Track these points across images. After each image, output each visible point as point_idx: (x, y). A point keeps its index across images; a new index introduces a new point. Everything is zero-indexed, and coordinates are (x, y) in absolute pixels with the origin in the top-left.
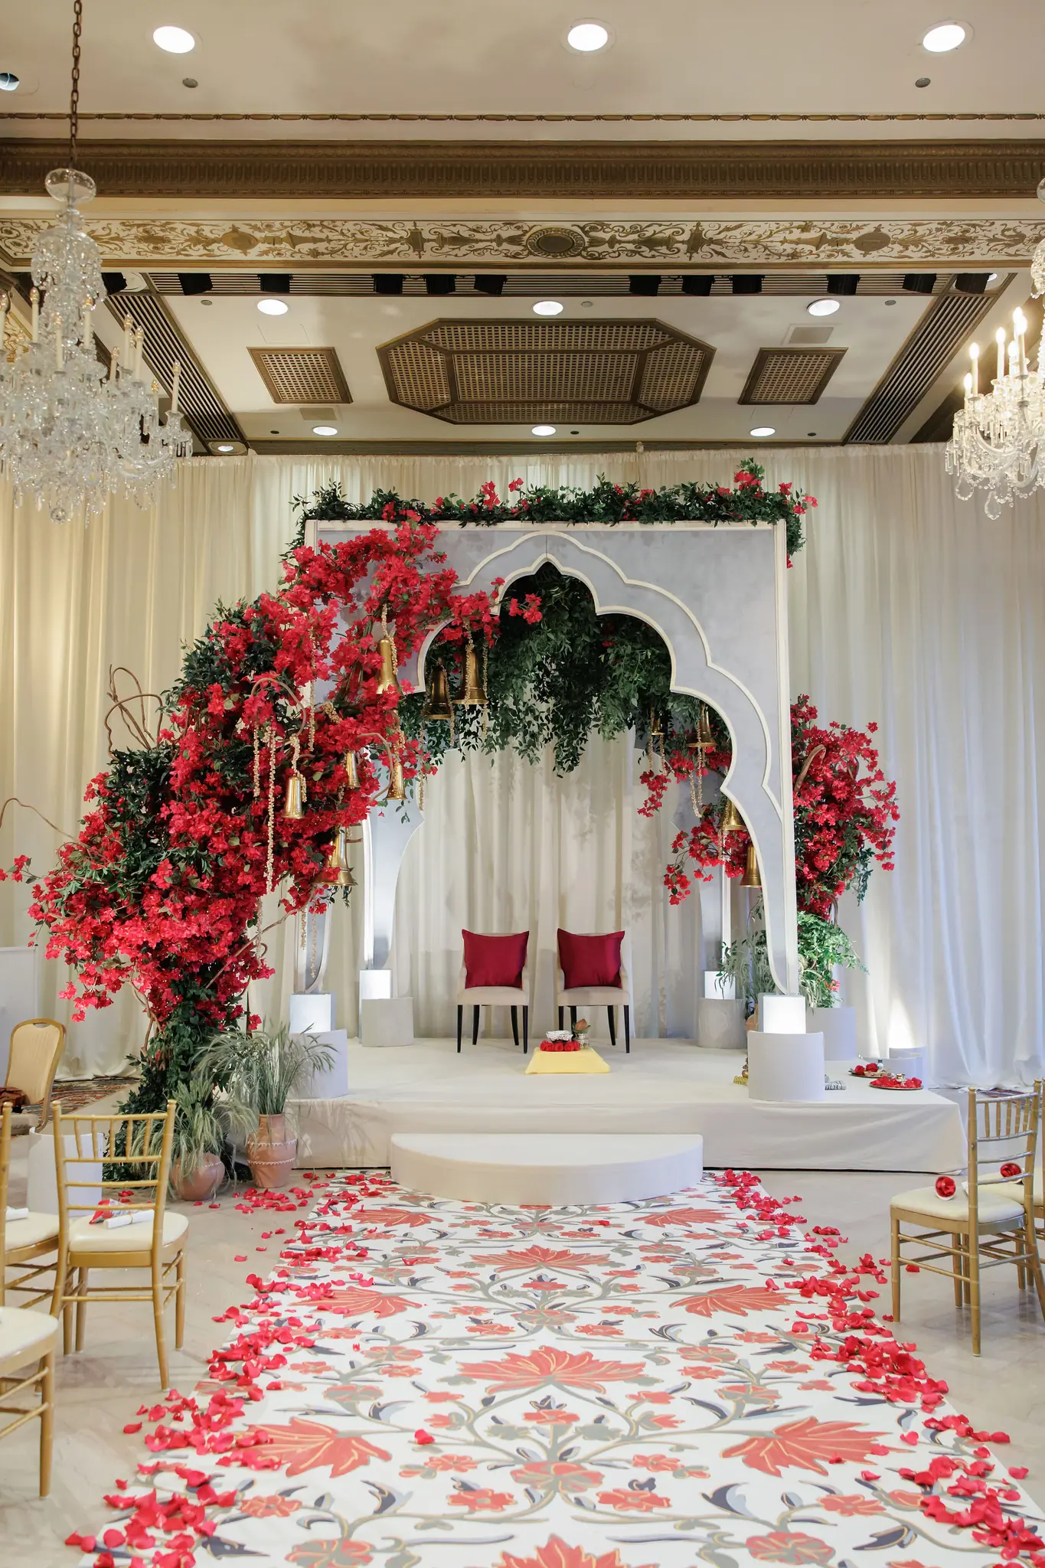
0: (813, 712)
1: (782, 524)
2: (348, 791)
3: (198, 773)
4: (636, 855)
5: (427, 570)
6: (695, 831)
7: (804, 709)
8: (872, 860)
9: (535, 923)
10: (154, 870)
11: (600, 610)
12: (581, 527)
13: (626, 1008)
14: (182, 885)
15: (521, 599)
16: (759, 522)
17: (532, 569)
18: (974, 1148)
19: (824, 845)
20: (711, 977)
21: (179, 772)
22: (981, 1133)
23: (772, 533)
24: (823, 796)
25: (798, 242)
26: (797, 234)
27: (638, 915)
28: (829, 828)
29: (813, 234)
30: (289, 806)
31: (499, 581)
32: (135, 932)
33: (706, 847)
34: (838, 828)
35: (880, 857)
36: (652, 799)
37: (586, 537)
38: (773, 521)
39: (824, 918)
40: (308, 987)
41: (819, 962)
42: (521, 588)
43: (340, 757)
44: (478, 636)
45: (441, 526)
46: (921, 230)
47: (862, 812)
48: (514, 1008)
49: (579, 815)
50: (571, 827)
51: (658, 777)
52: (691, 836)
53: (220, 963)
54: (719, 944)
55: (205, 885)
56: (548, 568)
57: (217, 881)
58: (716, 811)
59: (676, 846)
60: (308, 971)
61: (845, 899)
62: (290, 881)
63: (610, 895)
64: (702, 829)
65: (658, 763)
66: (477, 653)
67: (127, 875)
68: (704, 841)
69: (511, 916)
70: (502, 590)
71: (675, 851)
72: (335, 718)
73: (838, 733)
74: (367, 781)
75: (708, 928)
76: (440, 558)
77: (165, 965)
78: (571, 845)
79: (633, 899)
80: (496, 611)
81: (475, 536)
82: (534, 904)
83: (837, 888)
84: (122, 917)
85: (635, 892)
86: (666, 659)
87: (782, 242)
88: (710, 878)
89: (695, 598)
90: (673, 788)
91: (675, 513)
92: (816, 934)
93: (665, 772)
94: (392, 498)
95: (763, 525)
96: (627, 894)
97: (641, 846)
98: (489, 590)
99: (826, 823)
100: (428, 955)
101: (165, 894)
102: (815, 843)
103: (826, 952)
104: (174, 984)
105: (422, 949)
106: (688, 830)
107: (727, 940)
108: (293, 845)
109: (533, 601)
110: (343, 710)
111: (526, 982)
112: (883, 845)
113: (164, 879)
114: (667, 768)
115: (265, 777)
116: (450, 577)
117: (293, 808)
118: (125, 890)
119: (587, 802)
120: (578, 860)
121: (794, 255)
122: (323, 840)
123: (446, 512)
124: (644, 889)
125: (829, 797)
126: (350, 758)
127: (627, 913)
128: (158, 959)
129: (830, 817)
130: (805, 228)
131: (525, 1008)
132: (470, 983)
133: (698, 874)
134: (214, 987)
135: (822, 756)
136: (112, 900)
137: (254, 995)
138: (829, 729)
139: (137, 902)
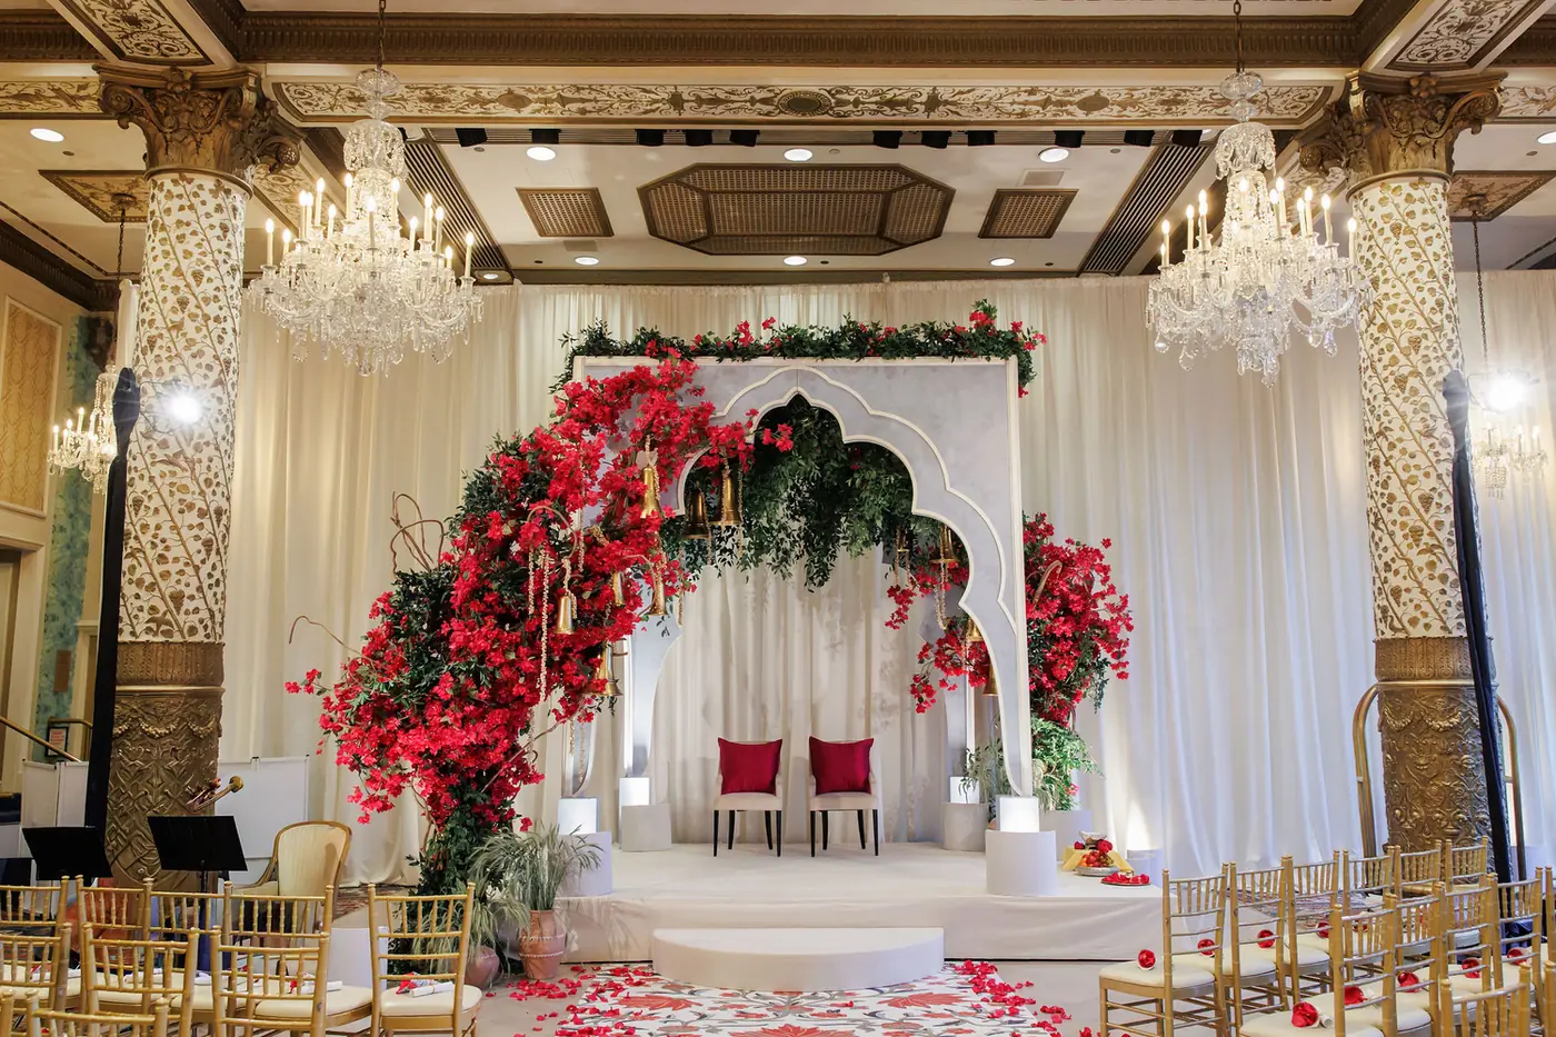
0: (1049, 530)
1: (1013, 359)
2: (615, 609)
3: (478, 591)
4: (885, 666)
5: (686, 403)
6: (940, 642)
7: (1042, 527)
8: (1107, 669)
9: (788, 734)
10: (435, 683)
11: (846, 439)
12: (829, 362)
13: (875, 812)
14: (462, 696)
15: (774, 429)
16: (993, 358)
17: (784, 401)
18: (1168, 923)
19: (1061, 655)
20: (956, 781)
21: (458, 594)
22: (1174, 910)
23: (1005, 367)
24: (1060, 609)
25: (1026, 103)
26: (1024, 97)
27: (887, 723)
28: (1066, 639)
29: (1039, 97)
30: (561, 623)
31: (754, 412)
32: (418, 740)
33: (950, 657)
34: (1075, 640)
35: (1115, 667)
36: (898, 612)
37: (833, 371)
38: (1005, 357)
39: (1063, 725)
40: (575, 791)
41: (1059, 767)
42: (774, 418)
43: (607, 577)
44: (733, 462)
45: (699, 361)
46: (1137, 94)
47: (1096, 623)
48: (768, 814)
49: (830, 626)
50: (822, 640)
51: (904, 591)
52: (936, 647)
53: (493, 770)
54: (964, 751)
55: (484, 695)
56: (798, 400)
57: (492, 692)
58: (958, 625)
59: (922, 657)
60: (576, 777)
61: (1082, 707)
62: (559, 692)
63: (860, 705)
64: (946, 640)
65: (904, 577)
66: (733, 477)
67: (411, 687)
68: (948, 652)
69: (765, 724)
70: (756, 420)
71: (922, 662)
72: (603, 541)
73: (1073, 549)
74: (632, 598)
75: (954, 733)
76: (699, 391)
77: (444, 770)
78: (823, 657)
79: (882, 709)
80: (750, 439)
81: (730, 371)
82: (787, 713)
83: (1075, 697)
84: (406, 727)
85: (883, 702)
86: (907, 483)
87: (1012, 104)
88: (955, 687)
89: (934, 427)
90: (919, 605)
91: (915, 349)
92: (1055, 740)
93: (911, 587)
94: (654, 336)
95: (996, 361)
96: (876, 703)
97: (890, 656)
98: (744, 421)
99: (1063, 635)
100: (685, 765)
101: (446, 705)
102: (1054, 653)
103: (1065, 757)
104: (451, 788)
105: (679, 758)
106: (933, 642)
107: (971, 747)
108: (564, 659)
109: (784, 430)
110: (610, 533)
111: (779, 788)
112: (1117, 655)
113: (445, 690)
114: (913, 582)
115: (539, 596)
116: (709, 409)
117: (565, 627)
118: (409, 700)
119: (838, 615)
120: (830, 673)
121: (1023, 114)
122: (592, 654)
123: (704, 349)
124: (893, 698)
125: (1065, 609)
126: (617, 580)
127: (876, 721)
128: (438, 767)
129: (1067, 629)
130: (1032, 92)
131: (779, 813)
132: (726, 790)
133: (943, 683)
134: (488, 792)
135: (1059, 571)
136: (396, 711)
137: (522, 801)
138: (1065, 545)
139: (420, 711)
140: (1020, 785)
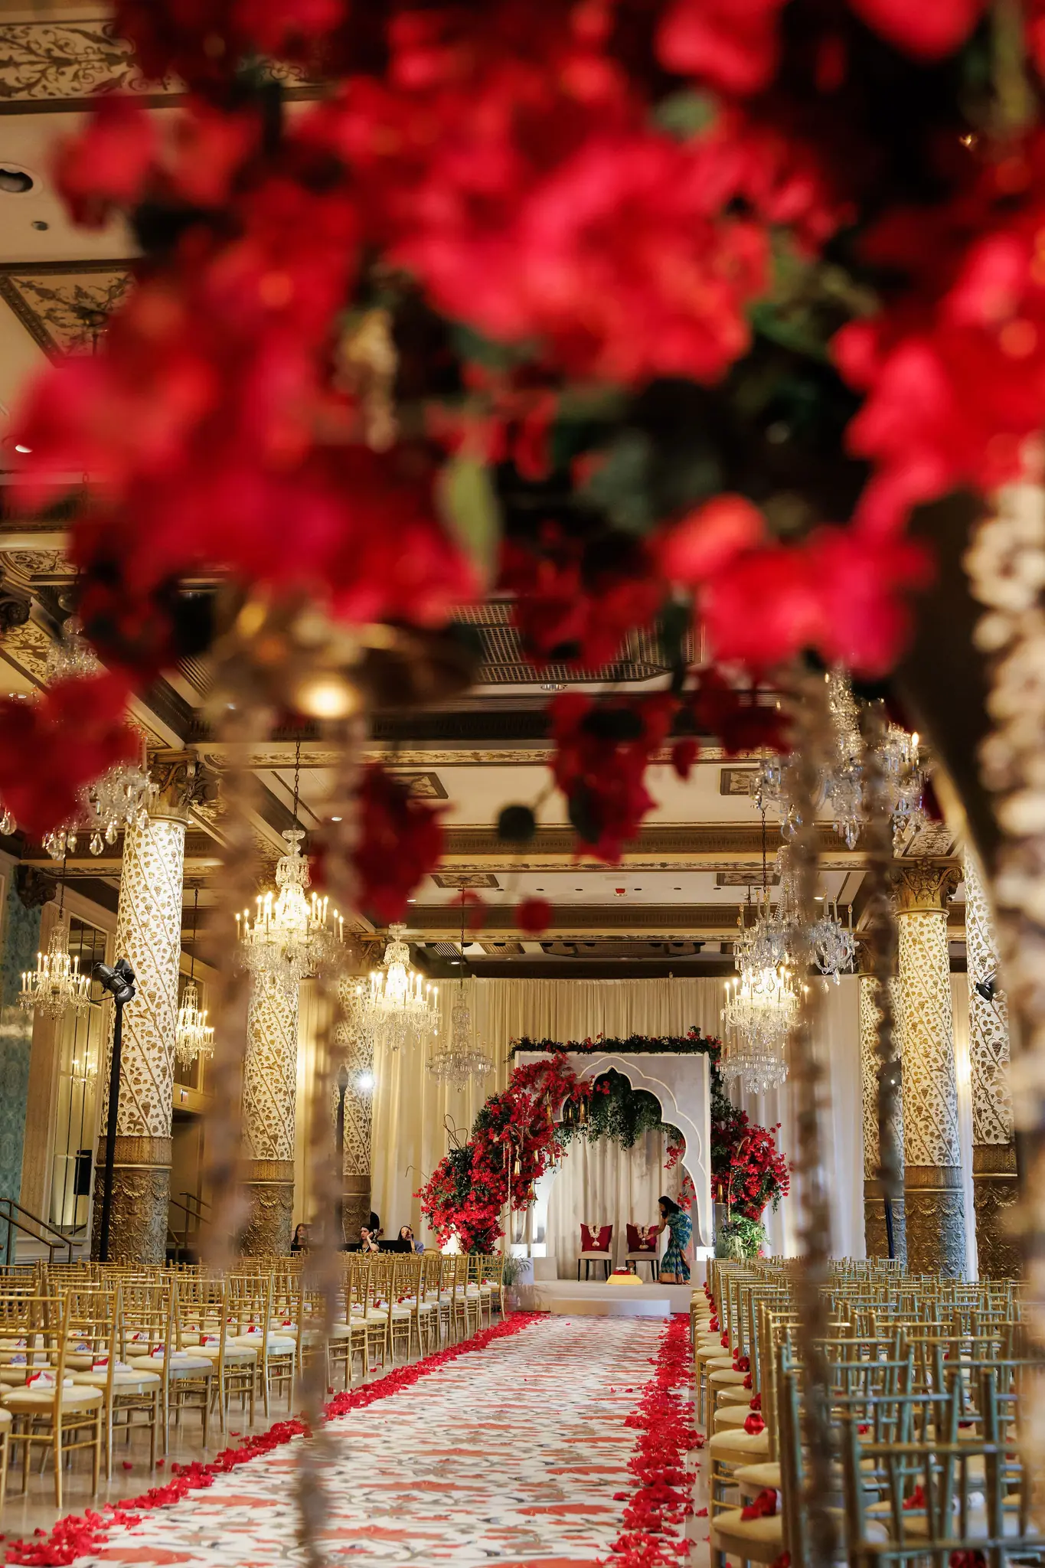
1: (707, 1054)
2: (536, 1165)
3: (482, 1159)
5: (564, 1074)
8: (779, 1191)
9: (617, 1221)
10: (467, 1194)
11: (633, 1089)
12: (626, 1054)
14: (478, 1200)
15: (601, 1084)
16: (697, 1053)
17: (606, 1072)
21: (475, 1160)
23: (702, 1058)
24: (749, 1160)
30: (515, 1171)
31: (593, 1077)
32: (463, 1217)
35: (783, 1190)
36: (672, 1160)
37: (627, 1059)
38: (704, 1052)
40: (517, 1241)
42: (602, 1079)
43: (532, 1152)
44: (585, 1097)
45: (569, 1054)
47: (772, 1167)
48: (605, 1261)
49: (640, 1164)
50: (636, 1173)
51: (674, 1150)
53: (488, 1229)
55: (486, 1199)
56: (612, 1070)
57: (489, 1198)
62: (514, 1198)
66: (584, 1103)
67: (459, 1196)
69: (606, 1218)
70: (594, 1080)
72: (530, 1136)
73: (757, 1129)
74: (542, 1159)
76: (569, 1069)
77: (469, 1229)
80: (591, 1087)
81: (583, 1058)
82: (617, 1212)
83: (761, 1206)
84: (457, 1211)
86: (660, 1109)
89: (671, 1085)
91: (664, 1049)
94: (549, 1042)
95: (700, 1053)
98: (589, 1080)
99: (753, 1173)
101: (472, 1202)
102: (749, 1183)
104: (471, 1237)
108: (516, 1185)
109: (606, 1084)
110: (533, 1132)
111: (610, 1249)
112: (784, 1184)
113: (473, 1197)
115: (506, 1161)
116: (574, 1076)
117: (517, 1170)
118: (458, 1201)
120: (640, 1189)
122: (527, 1183)
123: (573, 1047)
125: (753, 1160)
126: (536, 1152)
128: (467, 1227)
129: (755, 1170)
131: (611, 1261)
132: (584, 1249)
134: (485, 1239)
135: (749, 1141)
136: (452, 1205)
137: (497, 1243)
138: (753, 1128)
139: (462, 1205)
140: (706, 1242)
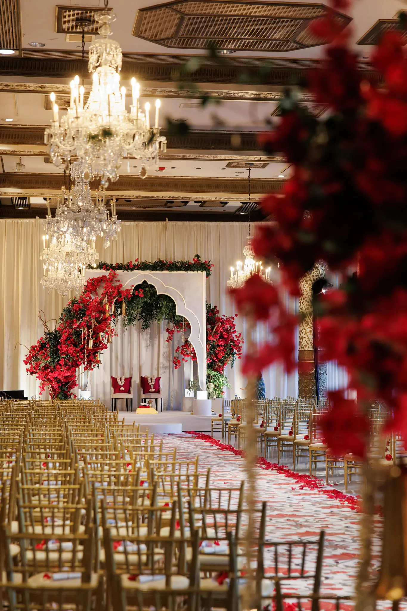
0: (218, 311)
1: (205, 272)
2: (101, 342)
3: (68, 338)
4: (164, 353)
5: (116, 284)
6: (183, 346)
7: (216, 310)
8: (235, 355)
9: (131, 374)
10: (59, 361)
11: (158, 294)
12: (154, 272)
13: (161, 399)
14: (66, 365)
15: (138, 291)
16: (199, 271)
17: (141, 283)
18: (223, 407)
19: (220, 351)
20: (187, 391)
21: (63, 338)
22: (224, 405)
23: (203, 274)
24: (220, 337)
27: (165, 372)
28: (222, 346)
30: (89, 346)
31: (133, 286)
32: (55, 375)
33: (186, 351)
34: (225, 346)
35: (237, 355)
36: (170, 337)
37: (154, 275)
38: (202, 271)
39: (220, 373)
40: (84, 389)
41: (218, 386)
42: (138, 287)
43: (99, 334)
44: (127, 299)
45: (118, 271)
47: (232, 341)
48: (127, 399)
49: (146, 340)
50: (143, 344)
51: (171, 330)
52: (181, 348)
53: (69, 382)
54: (189, 381)
55: (70, 364)
56: (145, 282)
57: (72, 363)
58: (187, 344)
59: (177, 351)
60: (85, 385)
61: (226, 368)
62: (87, 363)
63: (155, 366)
64: (184, 346)
65: (172, 326)
66: (125, 302)
67: (53, 362)
68: (185, 350)
69: (124, 373)
70: (133, 288)
71: (176, 353)
72: (97, 324)
73: (225, 318)
75: (186, 376)
76: (118, 281)
77: (57, 383)
78: (143, 350)
79: (163, 367)
80: (132, 293)
81: (127, 274)
82: (131, 369)
83: (224, 364)
84: (51, 372)
85: (163, 365)
86: (174, 306)
88: (187, 360)
89: (182, 290)
90: (176, 335)
91: (178, 268)
92: (217, 378)
93: (174, 329)
94: (105, 264)
96: (161, 366)
97: (166, 350)
98: (130, 288)
99: (221, 345)
101: (61, 366)
102: (218, 351)
103: (220, 383)
104: (58, 387)
106: (181, 346)
107: (192, 380)
108: (90, 355)
109: (141, 291)
110: (98, 321)
111: (132, 392)
112: (238, 351)
113: (63, 363)
114: (174, 328)
115: (84, 339)
116: (121, 286)
117: (91, 346)
118: (52, 365)
119: (149, 336)
120: (145, 354)
122: (96, 353)
123: (120, 267)
124: (167, 364)
125: (221, 337)
126: (101, 334)
127: (161, 371)
128: (56, 381)
129: (222, 343)
131: (132, 399)
133: (183, 359)
134: (67, 388)
135: (220, 325)
136: (48, 367)
138: (222, 317)
139: (55, 368)
140: (203, 388)
